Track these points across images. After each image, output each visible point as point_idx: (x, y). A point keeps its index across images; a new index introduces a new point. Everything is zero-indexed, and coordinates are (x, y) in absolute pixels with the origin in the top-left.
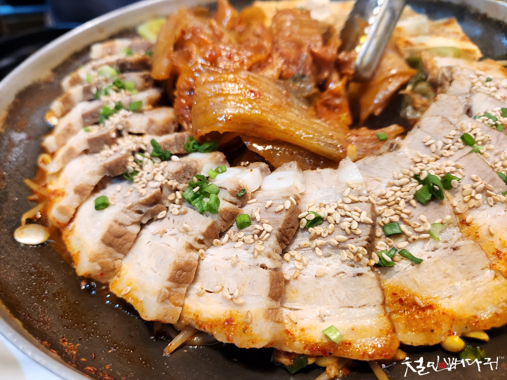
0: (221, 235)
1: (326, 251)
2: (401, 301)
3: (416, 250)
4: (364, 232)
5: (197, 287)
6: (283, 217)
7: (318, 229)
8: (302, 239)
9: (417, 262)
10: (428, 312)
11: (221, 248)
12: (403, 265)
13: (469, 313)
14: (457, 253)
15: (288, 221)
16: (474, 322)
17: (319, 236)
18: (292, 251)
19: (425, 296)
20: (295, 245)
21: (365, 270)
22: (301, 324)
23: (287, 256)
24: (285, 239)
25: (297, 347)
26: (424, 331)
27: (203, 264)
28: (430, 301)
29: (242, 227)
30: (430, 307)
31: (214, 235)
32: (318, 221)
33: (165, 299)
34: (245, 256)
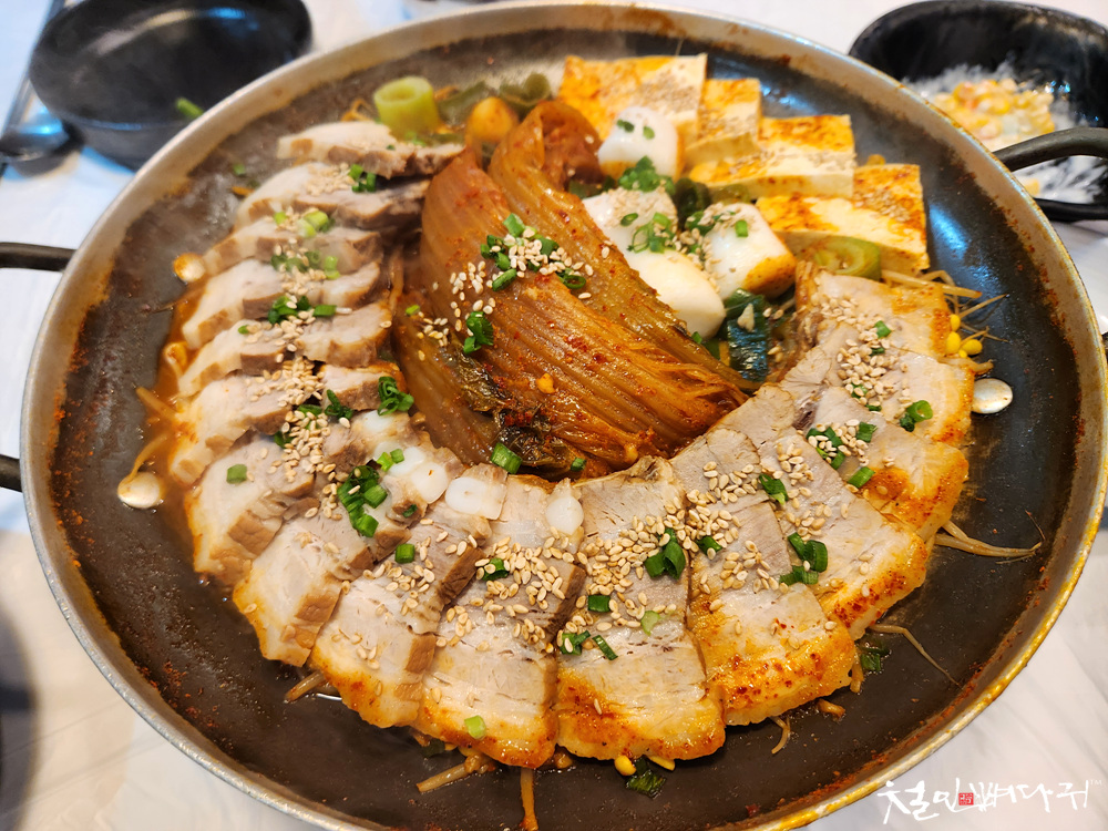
0: (377, 563)
1: (500, 618)
2: (577, 699)
3: (615, 640)
4: (551, 608)
5: (334, 626)
6: (452, 564)
7: (497, 586)
8: (475, 595)
9: (609, 655)
10: (607, 721)
11: (372, 584)
12: (594, 655)
13: (655, 734)
14: (669, 655)
15: (457, 571)
16: (659, 747)
17: (493, 597)
18: (459, 609)
19: (610, 698)
20: (464, 600)
21: (537, 656)
22: (446, 703)
23: (451, 613)
24: (450, 595)
25: (434, 729)
26: (594, 741)
27: (348, 600)
28: (613, 708)
29: (401, 561)
30: (611, 716)
31: (367, 562)
32: (501, 574)
33: (289, 638)
34: (394, 604)
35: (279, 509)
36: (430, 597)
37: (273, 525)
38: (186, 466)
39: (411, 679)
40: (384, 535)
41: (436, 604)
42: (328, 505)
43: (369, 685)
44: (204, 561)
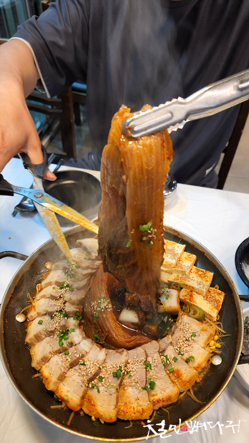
0: (60, 353)
1: (80, 375)
2: (89, 400)
3: (101, 389)
4: (90, 376)
5: (47, 364)
6: (75, 359)
7: (82, 367)
8: (77, 367)
9: (99, 391)
10: (93, 407)
11: (58, 357)
12: (95, 390)
13: (102, 414)
14: (111, 396)
15: (75, 361)
16: (101, 417)
17: (80, 369)
18: (73, 369)
19: (95, 402)
20: (74, 368)
21: (84, 386)
22: (62, 390)
23: (71, 369)
24: (72, 365)
25: (58, 395)
26: (89, 411)
27: (52, 359)
28: (95, 404)
29: (65, 354)
31: (58, 352)
32: (84, 364)
33: (38, 363)
34: (60, 363)
35: (46, 333)
36: (68, 364)
37: (43, 337)
38: (31, 316)
39: (57, 381)
40: (64, 347)
41: (68, 366)
42: (56, 336)
43: (49, 380)
44: (27, 340)
